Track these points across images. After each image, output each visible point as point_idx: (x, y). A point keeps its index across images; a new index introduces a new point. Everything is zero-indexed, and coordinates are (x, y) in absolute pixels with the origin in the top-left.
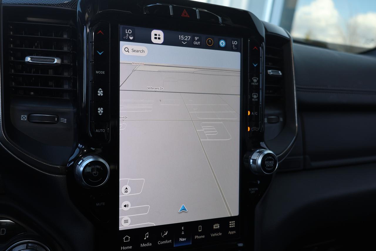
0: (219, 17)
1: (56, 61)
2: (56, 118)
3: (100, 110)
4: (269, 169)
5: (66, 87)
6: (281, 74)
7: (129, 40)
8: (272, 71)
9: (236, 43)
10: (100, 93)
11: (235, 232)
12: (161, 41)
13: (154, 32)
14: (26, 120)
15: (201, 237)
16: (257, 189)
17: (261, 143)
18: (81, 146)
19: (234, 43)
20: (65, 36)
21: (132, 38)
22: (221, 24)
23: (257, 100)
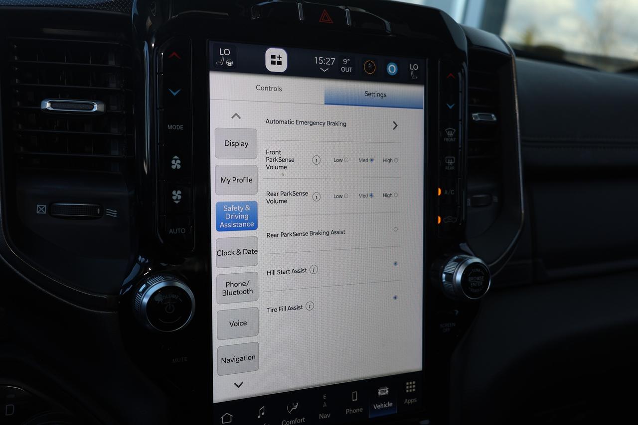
0: (386, 22)
1: (96, 107)
2: (99, 210)
3: (177, 195)
4: (475, 291)
5: (115, 153)
6: (495, 119)
8: (479, 115)
9: (416, 67)
10: (176, 164)
11: (415, 400)
12: (283, 68)
13: (270, 52)
14: (45, 213)
15: (356, 411)
16: (454, 324)
17: (461, 245)
18: (143, 259)
19: (412, 68)
20: (112, 63)
21: (230, 63)
22: (389, 34)
23: (453, 168)
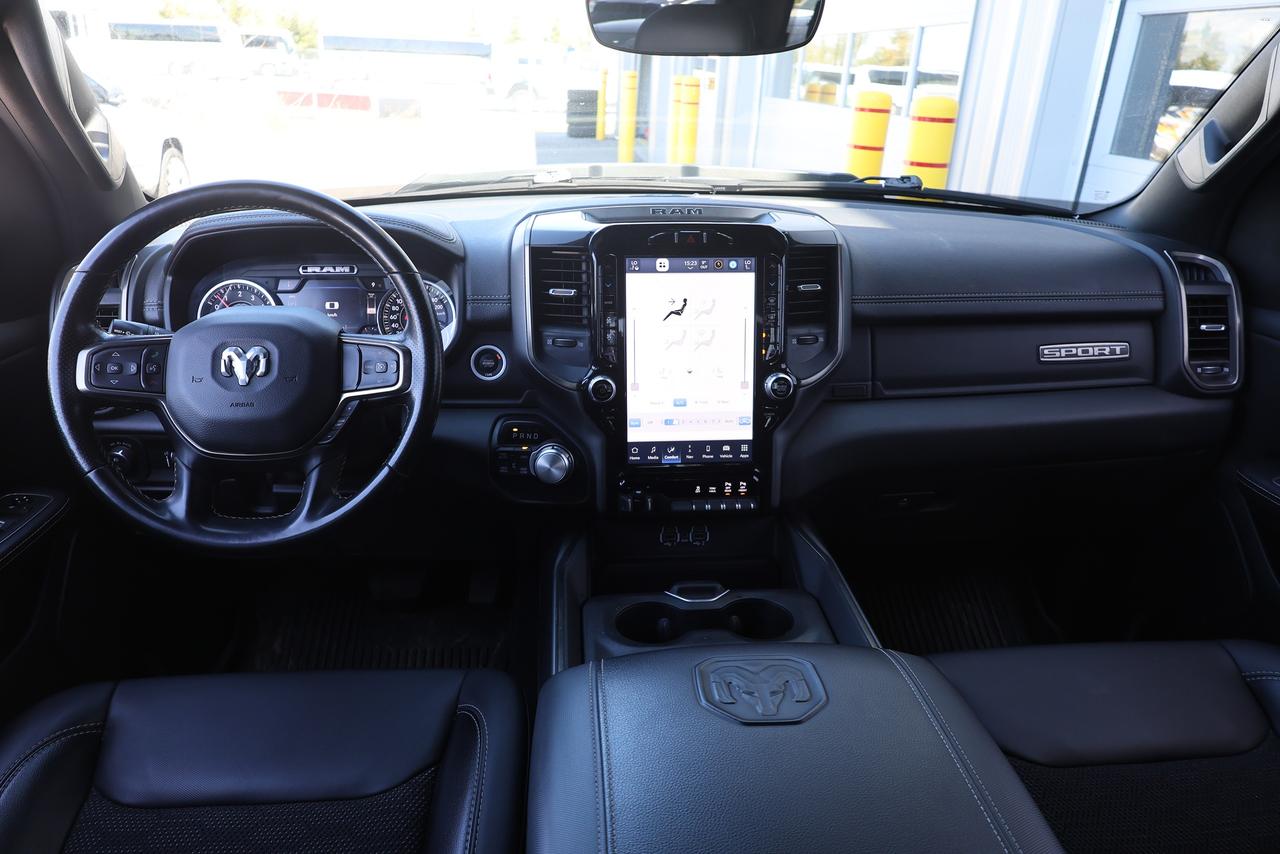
0: (730, 237)
1: (572, 292)
2: (575, 342)
4: (781, 394)
6: (819, 288)
7: (634, 271)
9: (749, 263)
11: (748, 456)
12: (667, 269)
13: (659, 260)
14: (551, 343)
15: (709, 457)
17: (773, 368)
18: (594, 367)
19: (746, 263)
21: (638, 268)
23: (774, 321)
